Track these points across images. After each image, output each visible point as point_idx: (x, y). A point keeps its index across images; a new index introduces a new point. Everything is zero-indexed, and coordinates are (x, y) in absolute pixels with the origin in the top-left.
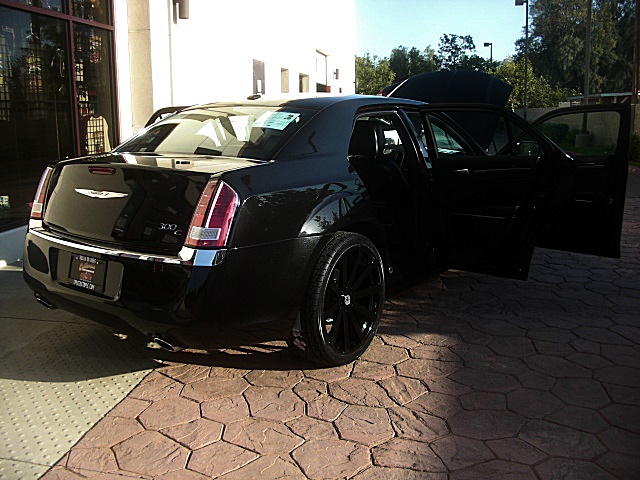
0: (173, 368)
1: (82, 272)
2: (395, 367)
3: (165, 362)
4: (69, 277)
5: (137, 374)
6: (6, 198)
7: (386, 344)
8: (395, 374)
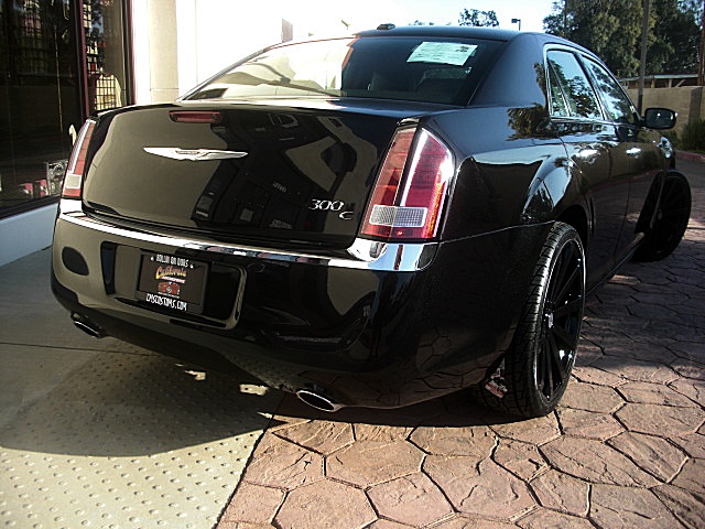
0: (295, 426)
1: (161, 280)
2: (615, 416)
3: (276, 417)
4: (138, 289)
5: (242, 437)
7: (579, 380)
8: (623, 430)
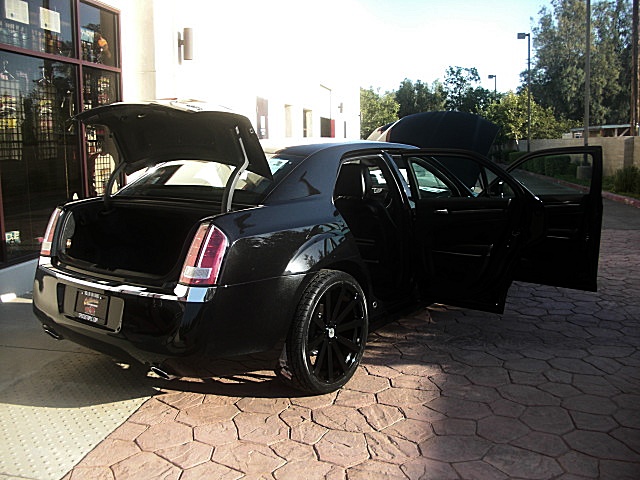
0: (171, 395)
1: (86, 305)
2: (376, 396)
3: (162, 390)
4: (75, 310)
5: (136, 400)
6: (17, 233)
7: (369, 374)
8: (375, 402)
